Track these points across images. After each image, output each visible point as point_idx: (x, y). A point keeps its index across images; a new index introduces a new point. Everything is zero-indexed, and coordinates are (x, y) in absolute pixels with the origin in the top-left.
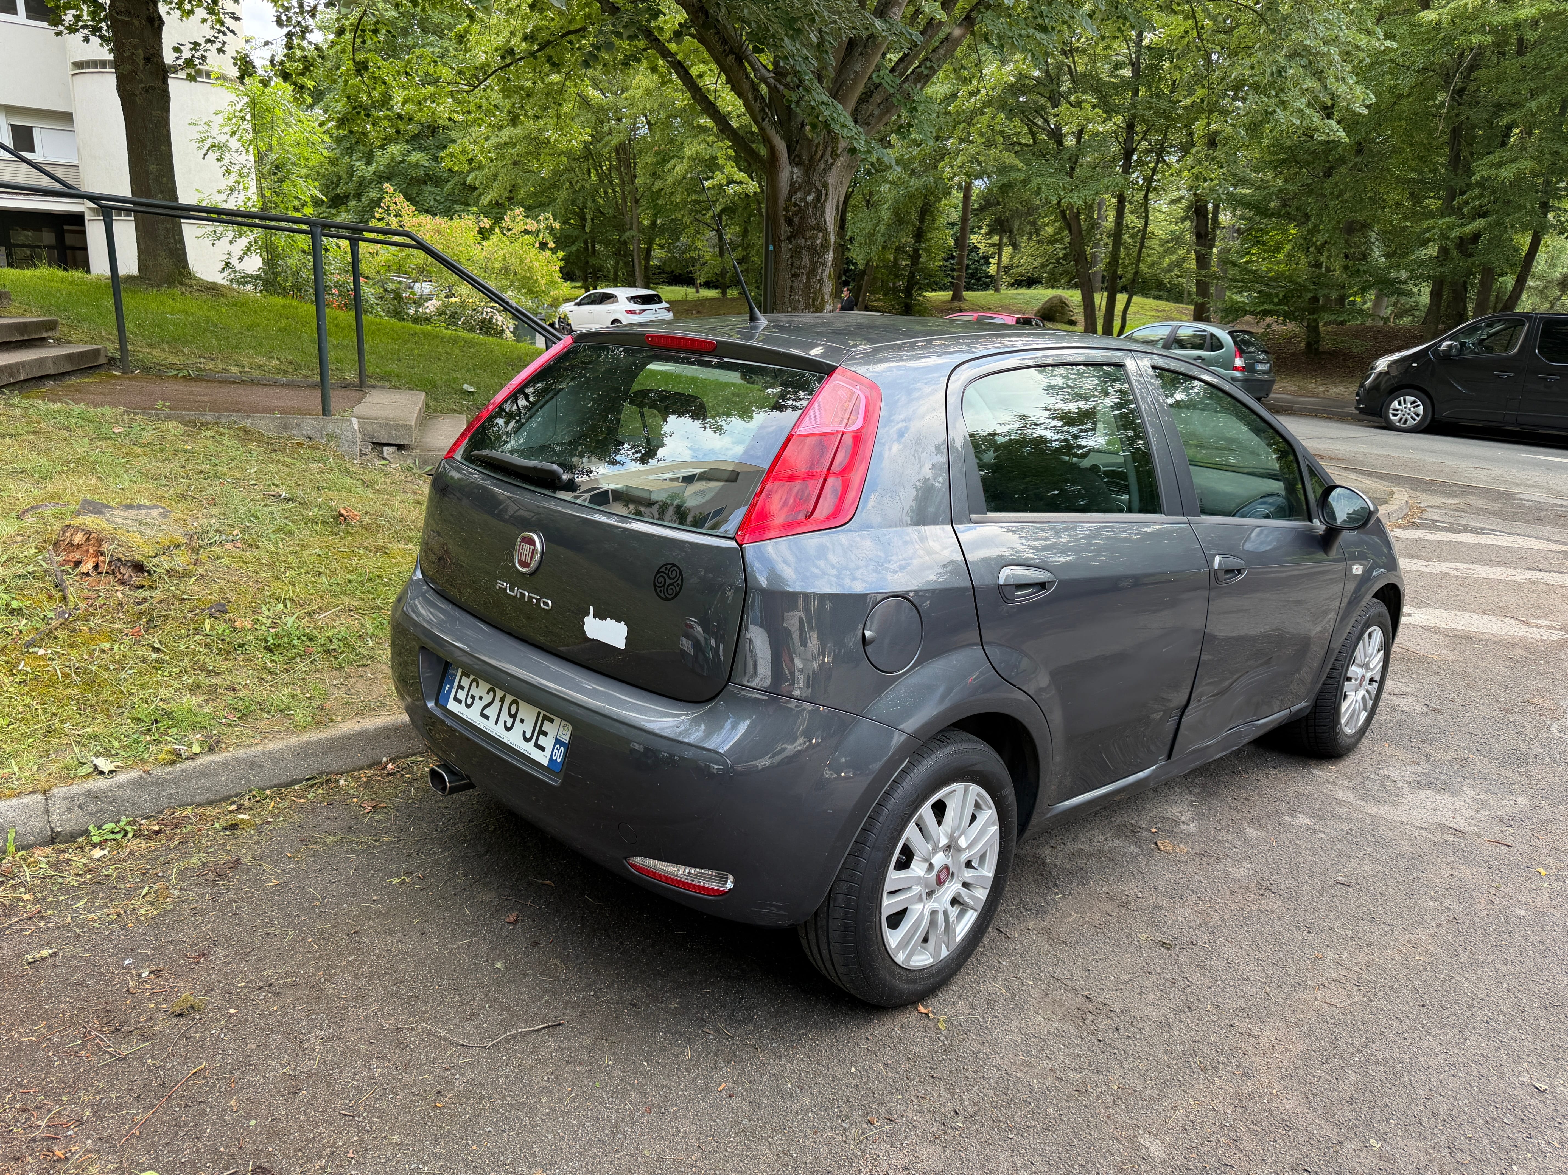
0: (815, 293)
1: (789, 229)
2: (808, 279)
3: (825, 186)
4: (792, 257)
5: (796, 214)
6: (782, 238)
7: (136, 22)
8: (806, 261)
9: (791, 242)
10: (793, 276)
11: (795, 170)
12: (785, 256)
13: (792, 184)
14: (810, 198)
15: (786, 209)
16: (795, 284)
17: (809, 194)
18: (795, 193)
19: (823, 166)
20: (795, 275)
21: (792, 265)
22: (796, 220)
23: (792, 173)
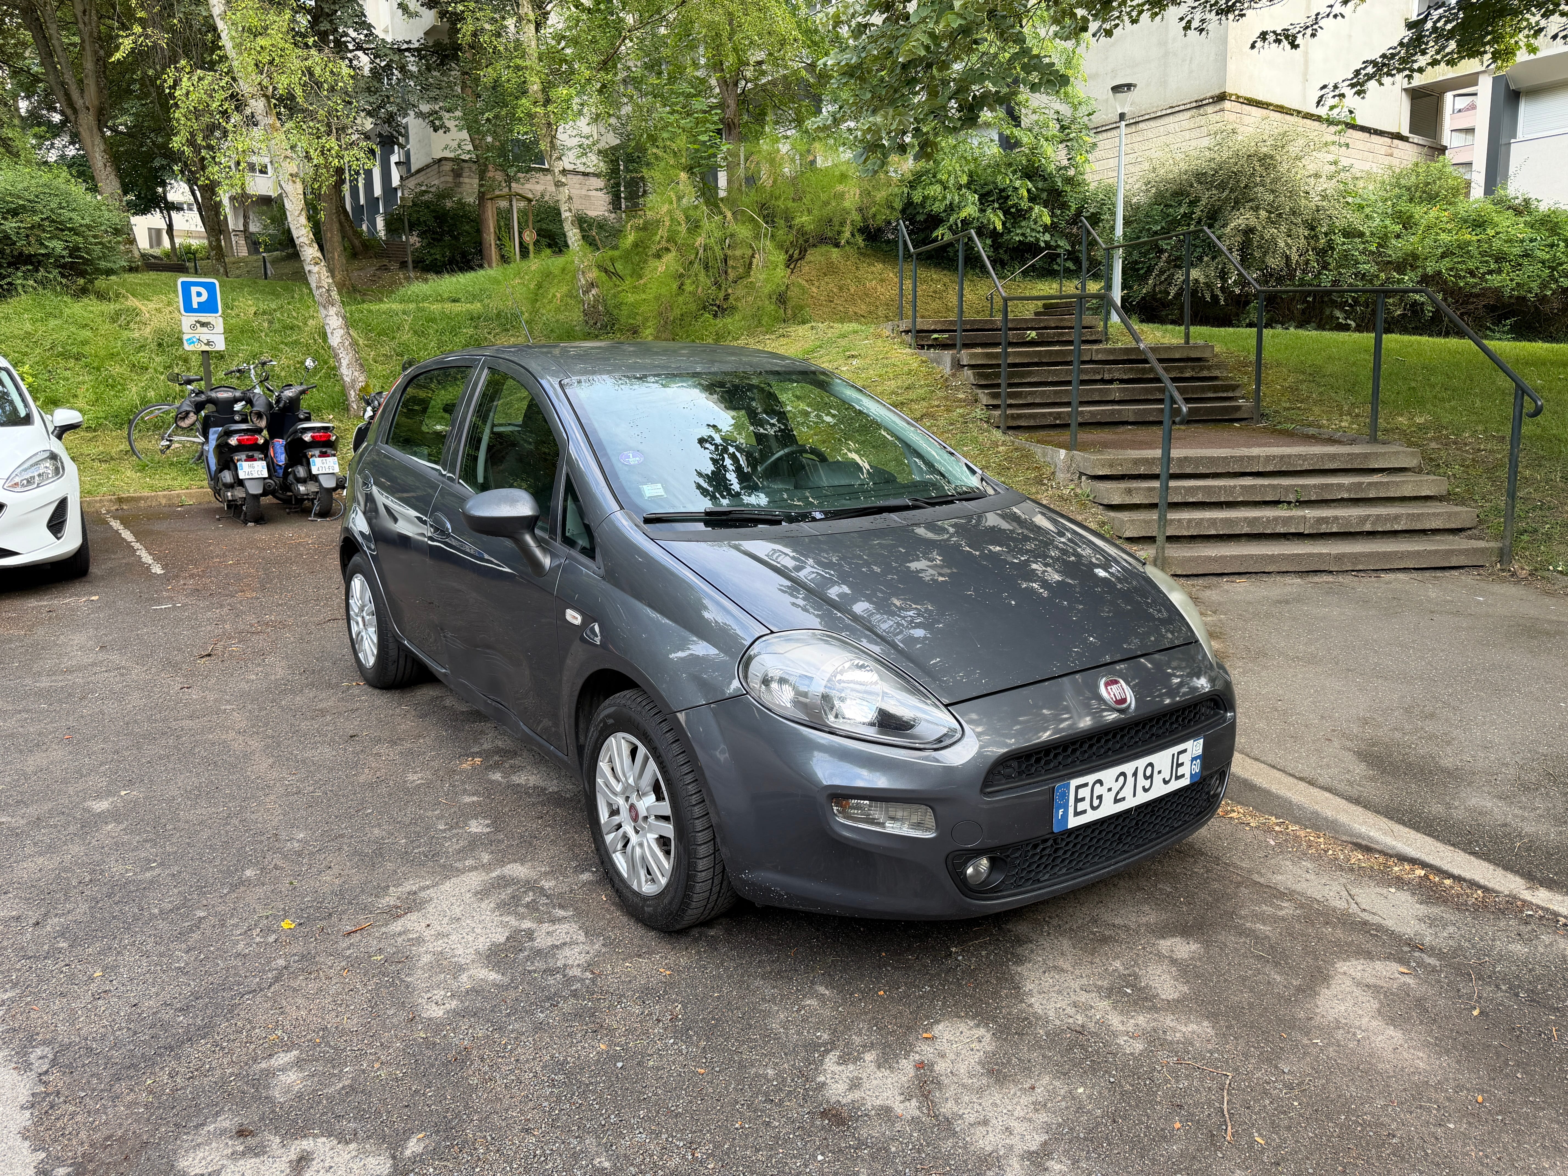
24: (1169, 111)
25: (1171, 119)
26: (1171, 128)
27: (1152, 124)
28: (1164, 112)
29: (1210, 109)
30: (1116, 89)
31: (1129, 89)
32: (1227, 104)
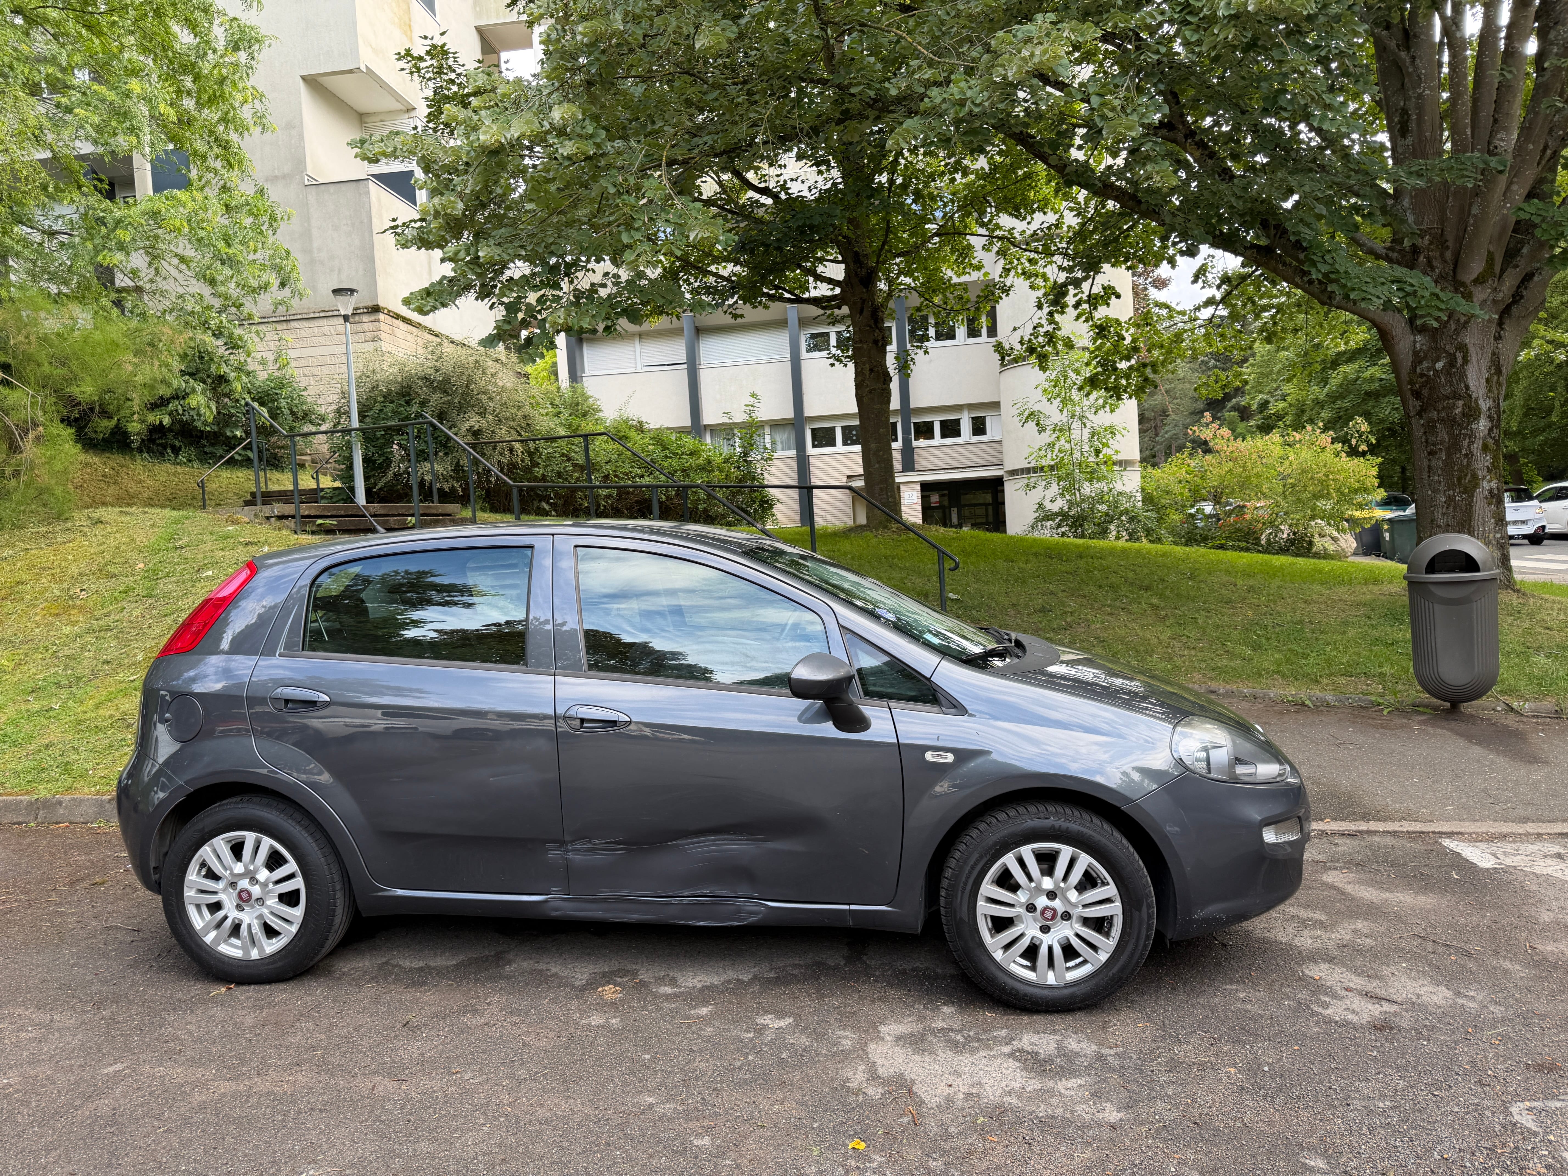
0: (1460, 470)
1: (1418, 404)
2: (1449, 455)
3: (1463, 348)
4: (1425, 433)
5: (1423, 386)
6: (1412, 414)
7: (865, 346)
8: (1443, 434)
9: (1421, 417)
10: (1430, 453)
11: (1419, 338)
12: (1418, 433)
13: (1416, 353)
14: (1439, 365)
15: (1411, 382)
16: (1433, 463)
17: (1438, 360)
18: (1420, 362)
19: (1453, 327)
20: (1432, 453)
21: (1427, 442)
22: (1425, 392)
23: (1415, 342)
24: (322, 314)
25: (325, 322)
26: (326, 330)
27: (305, 324)
28: (317, 315)
29: (365, 318)
30: (336, 292)
31: (352, 294)
32: (382, 316)
